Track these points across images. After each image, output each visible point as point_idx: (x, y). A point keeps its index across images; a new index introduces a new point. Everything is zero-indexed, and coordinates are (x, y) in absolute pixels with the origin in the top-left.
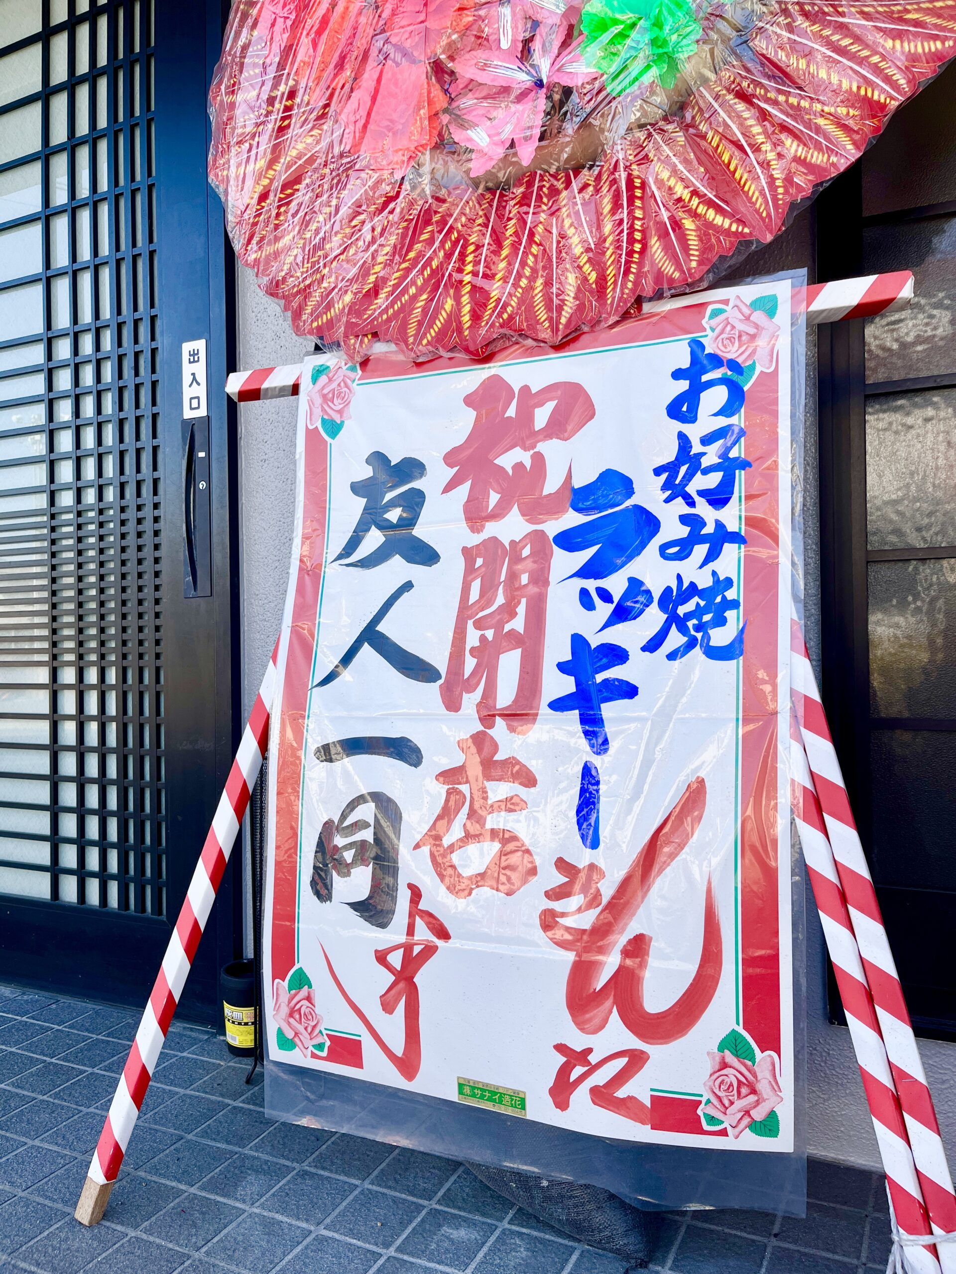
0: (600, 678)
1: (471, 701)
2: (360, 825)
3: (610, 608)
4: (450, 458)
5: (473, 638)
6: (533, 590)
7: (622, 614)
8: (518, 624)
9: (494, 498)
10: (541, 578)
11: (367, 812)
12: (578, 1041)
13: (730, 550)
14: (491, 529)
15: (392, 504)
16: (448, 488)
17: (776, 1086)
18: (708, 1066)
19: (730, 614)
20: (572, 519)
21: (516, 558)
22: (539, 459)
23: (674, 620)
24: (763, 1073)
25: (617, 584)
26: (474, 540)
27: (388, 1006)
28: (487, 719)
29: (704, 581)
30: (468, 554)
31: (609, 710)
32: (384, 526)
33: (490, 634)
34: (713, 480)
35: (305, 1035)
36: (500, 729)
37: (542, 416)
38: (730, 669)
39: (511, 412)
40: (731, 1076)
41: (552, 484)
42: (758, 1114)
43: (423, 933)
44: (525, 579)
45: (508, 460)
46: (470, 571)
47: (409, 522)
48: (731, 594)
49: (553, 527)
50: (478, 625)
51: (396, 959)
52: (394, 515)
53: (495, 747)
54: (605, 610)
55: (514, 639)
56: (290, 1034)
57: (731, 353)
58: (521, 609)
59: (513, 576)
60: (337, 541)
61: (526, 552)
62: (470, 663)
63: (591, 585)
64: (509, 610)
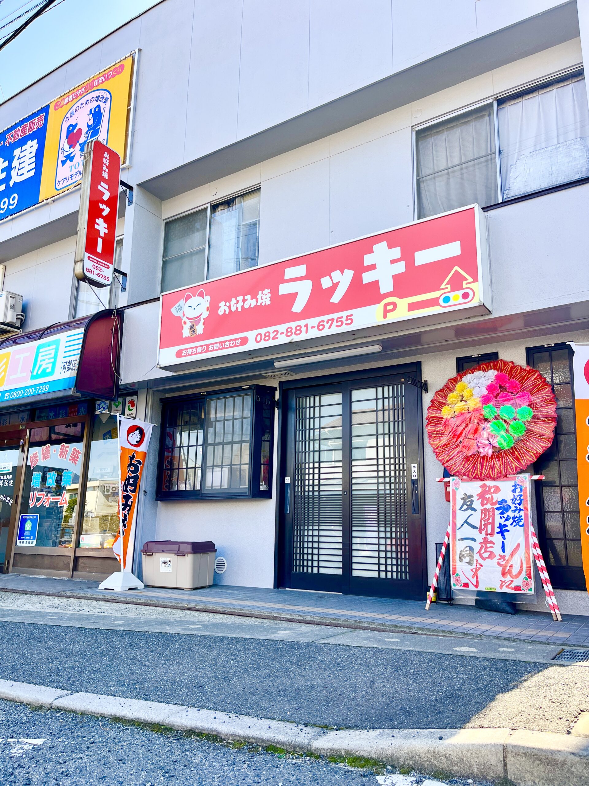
0: (504, 529)
1: (484, 532)
2: (467, 551)
3: (505, 519)
4: (477, 495)
5: (483, 523)
6: (493, 516)
7: (506, 520)
8: (490, 521)
9: (485, 502)
10: (494, 514)
11: (468, 548)
12: (503, 579)
13: (521, 511)
14: (485, 507)
15: (468, 502)
16: (478, 500)
17: (531, 584)
18: (522, 582)
19: (522, 520)
20: (498, 506)
21: (490, 511)
22: (492, 497)
23: (514, 521)
24: (530, 583)
25: (505, 516)
26: (483, 508)
27: (473, 577)
28: (487, 535)
29: (518, 516)
30: (482, 510)
31: (505, 534)
32: (467, 505)
33: (486, 522)
34: (519, 501)
35: (458, 583)
36: (489, 536)
37: (492, 490)
38: (522, 528)
39: (487, 489)
40: (525, 583)
41: (494, 501)
42: (529, 588)
43: (478, 566)
44: (491, 514)
45: (487, 496)
46: (482, 513)
47: (471, 504)
48: (522, 518)
49: (495, 507)
50: (484, 521)
51: (474, 570)
52: (468, 503)
53: (488, 539)
54: (504, 519)
55: (490, 523)
56: (456, 584)
57: (521, 484)
58: (491, 519)
59: (489, 514)
60: (458, 507)
61: (491, 510)
62: (483, 527)
63: (502, 516)
64: (489, 519)
